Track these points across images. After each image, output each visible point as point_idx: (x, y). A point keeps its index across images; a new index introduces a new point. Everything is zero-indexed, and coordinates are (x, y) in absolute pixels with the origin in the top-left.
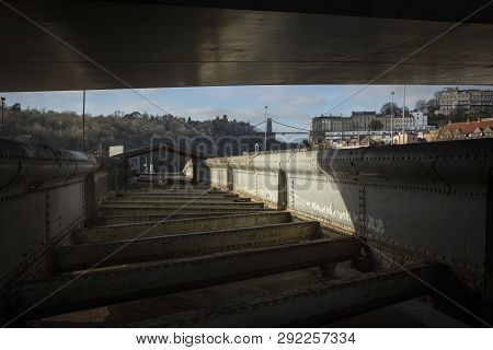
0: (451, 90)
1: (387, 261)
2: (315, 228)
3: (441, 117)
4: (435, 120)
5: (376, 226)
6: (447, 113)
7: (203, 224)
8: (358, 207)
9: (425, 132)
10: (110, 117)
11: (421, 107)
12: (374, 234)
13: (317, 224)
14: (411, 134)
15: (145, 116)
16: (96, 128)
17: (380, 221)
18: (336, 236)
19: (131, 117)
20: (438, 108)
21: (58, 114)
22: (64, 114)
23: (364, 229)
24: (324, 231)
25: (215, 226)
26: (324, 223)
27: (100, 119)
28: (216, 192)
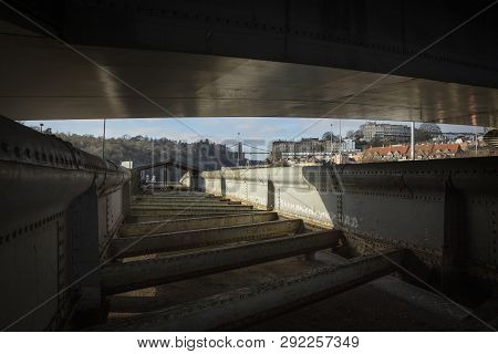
0: (371, 124)
1: (361, 247)
2: (299, 224)
3: (365, 143)
4: (360, 145)
5: (351, 222)
6: (368, 140)
7: (214, 221)
8: (336, 208)
9: (353, 153)
10: (119, 139)
11: (350, 135)
12: (350, 228)
13: (301, 221)
14: (344, 155)
15: (146, 139)
16: (109, 147)
17: (355, 219)
18: (318, 230)
19: (136, 139)
20: (362, 137)
21: (80, 137)
22: (85, 137)
23: (342, 224)
24: (307, 227)
25: (222, 223)
26: (306, 220)
27: (112, 141)
28: (211, 197)
